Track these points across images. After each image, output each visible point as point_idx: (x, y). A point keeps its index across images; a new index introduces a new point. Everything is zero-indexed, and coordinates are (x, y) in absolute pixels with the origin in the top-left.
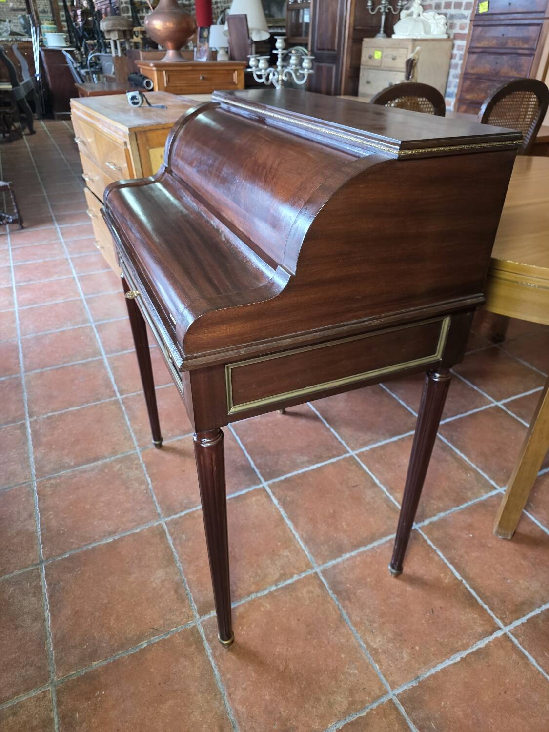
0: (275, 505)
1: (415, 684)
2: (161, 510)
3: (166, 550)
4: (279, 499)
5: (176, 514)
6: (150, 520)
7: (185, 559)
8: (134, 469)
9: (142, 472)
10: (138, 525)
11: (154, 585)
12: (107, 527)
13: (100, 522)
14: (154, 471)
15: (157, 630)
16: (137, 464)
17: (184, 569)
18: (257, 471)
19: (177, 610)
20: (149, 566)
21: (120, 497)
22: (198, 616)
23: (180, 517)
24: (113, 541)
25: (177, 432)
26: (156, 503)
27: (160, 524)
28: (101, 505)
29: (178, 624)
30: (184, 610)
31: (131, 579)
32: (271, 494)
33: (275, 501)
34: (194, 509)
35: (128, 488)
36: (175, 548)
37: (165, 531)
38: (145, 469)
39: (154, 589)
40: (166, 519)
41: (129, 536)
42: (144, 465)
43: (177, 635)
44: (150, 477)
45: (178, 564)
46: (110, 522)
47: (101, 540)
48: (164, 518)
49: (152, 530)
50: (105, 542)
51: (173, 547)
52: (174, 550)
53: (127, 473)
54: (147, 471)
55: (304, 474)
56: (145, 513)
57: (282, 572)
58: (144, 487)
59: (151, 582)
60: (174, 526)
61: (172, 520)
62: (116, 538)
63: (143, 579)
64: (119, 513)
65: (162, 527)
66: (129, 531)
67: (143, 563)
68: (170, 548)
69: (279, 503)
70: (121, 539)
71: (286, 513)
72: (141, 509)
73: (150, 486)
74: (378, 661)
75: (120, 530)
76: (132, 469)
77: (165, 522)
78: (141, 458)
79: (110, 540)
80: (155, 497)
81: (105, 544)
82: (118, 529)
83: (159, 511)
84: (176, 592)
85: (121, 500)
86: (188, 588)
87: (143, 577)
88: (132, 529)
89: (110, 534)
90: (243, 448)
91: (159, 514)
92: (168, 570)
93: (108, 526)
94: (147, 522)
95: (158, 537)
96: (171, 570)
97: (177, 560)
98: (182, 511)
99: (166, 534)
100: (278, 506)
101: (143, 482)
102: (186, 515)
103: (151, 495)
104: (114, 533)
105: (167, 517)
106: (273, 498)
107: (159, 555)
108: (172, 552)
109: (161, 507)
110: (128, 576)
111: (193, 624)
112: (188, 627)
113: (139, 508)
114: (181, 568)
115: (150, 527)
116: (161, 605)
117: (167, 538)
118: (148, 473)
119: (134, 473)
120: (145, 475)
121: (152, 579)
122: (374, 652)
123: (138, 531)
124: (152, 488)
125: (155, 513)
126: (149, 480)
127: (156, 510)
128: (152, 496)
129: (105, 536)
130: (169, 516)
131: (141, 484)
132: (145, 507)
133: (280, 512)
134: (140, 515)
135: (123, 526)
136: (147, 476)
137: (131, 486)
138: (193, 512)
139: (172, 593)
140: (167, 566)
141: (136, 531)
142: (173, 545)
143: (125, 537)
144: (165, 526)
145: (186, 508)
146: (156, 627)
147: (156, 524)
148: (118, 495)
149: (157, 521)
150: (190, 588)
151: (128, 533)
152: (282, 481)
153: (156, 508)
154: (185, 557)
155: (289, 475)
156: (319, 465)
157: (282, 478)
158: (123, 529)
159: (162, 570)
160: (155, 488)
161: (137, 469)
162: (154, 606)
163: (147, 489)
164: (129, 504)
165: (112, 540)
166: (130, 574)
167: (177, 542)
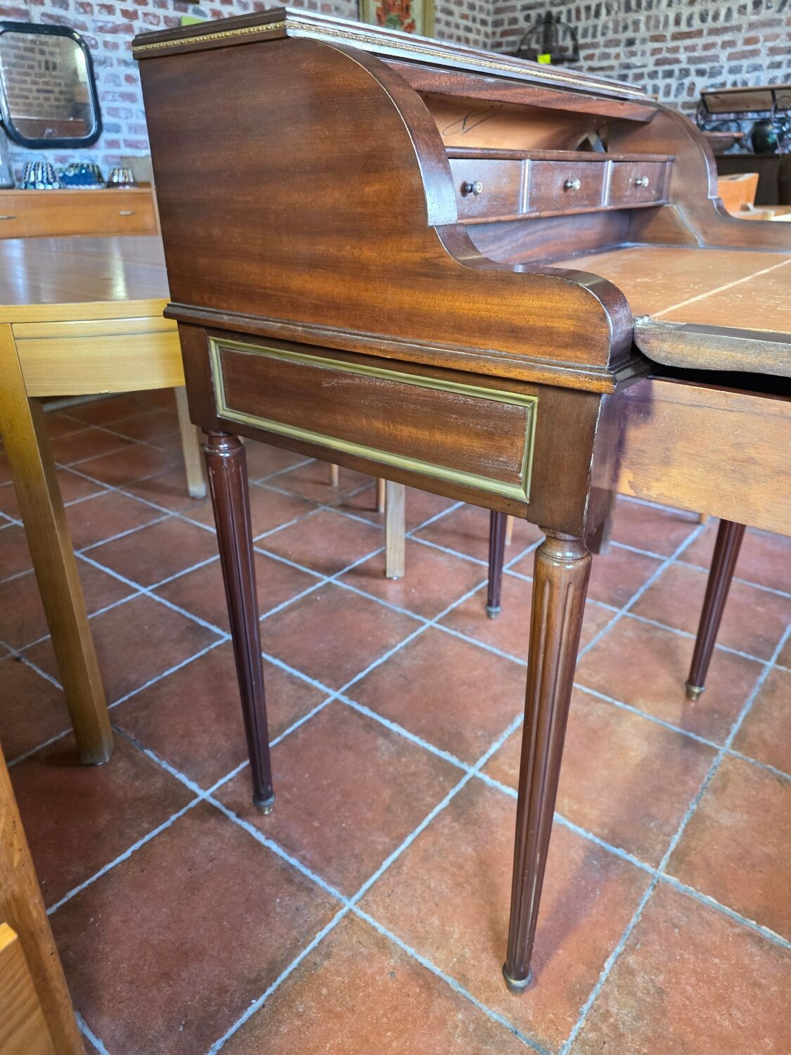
0: (502, 745)
1: (600, 604)
2: (644, 890)
3: (694, 834)
4: (490, 743)
5: (630, 863)
6: (677, 893)
7: (678, 802)
8: (612, 1020)
9: (605, 996)
10: (701, 906)
11: (746, 817)
12: (757, 958)
13: (763, 981)
14: (581, 968)
15: (779, 781)
16: (595, 1028)
17: (692, 796)
18: (452, 793)
19: (739, 774)
20: (735, 841)
21: (688, 988)
22: (721, 753)
23: (629, 851)
24: (763, 923)
25: (439, 1005)
26: (640, 909)
27: (668, 873)
28: (739, 1015)
29: (748, 764)
30: (730, 768)
31: (769, 850)
32: (487, 756)
33: (495, 747)
34: (597, 841)
35: (661, 992)
36: (679, 826)
37: (671, 856)
38: (592, 997)
39: (749, 813)
40: (651, 870)
41: (730, 907)
42: (585, 1008)
43: (759, 759)
44: (601, 968)
45: (694, 807)
46: (747, 961)
47: (782, 947)
48: (653, 876)
49: (688, 877)
50: (779, 937)
51: (680, 830)
52: (683, 826)
53: (633, 1031)
54: (593, 985)
55: (416, 734)
56: (674, 912)
57: (593, 703)
58: (632, 960)
59: (746, 822)
60: (651, 850)
61: (644, 859)
62: (754, 922)
63: (755, 835)
64: (717, 961)
65: (668, 866)
66: (725, 914)
67: (740, 851)
68: (685, 831)
69: (496, 741)
70: (746, 913)
71: (506, 727)
72: (675, 926)
73: (619, 949)
74: (606, 623)
75: (738, 930)
76: (615, 1027)
77: (657, 867)
78: (573, 1035)
79: (766, 931)
80: (634, 920)
81: (781, 934)
82: (739, 935)
83: (649, 893)
84: (724, 788)
85: (693, 980)
86: (706, 778)
87: (754, 837)
88: (714, 911)
89: (760, 941)
90: (409, 839)
91: (655, 887)
92: (713, 814)
93: (755, 958)
94: (685, 896)
95: (687, 859)
96: (708, 809)
97: (689, 812)
98: (617, 857)
99: (672, 853)
100: (502, 740)
101: (625, 971)
102: (617, 847)
103: (635, 931)
104: (750, 935)
105: (648, 873)
106: (492, 750)
107: (708, 839)
108: (687, 825)
109: (640, 895)
110: (773, 856)
111: (734, 752)
112: (739, 754)
113: (676, 930)
114: (694, 800)
115: (686, 883)
116: (754, 793)
117: (677, 846)
118: (597, 979)
119: (621, 1011)
120: (607, 980)
121: (743, 823)
122: (600, 626)
123: (711, 899)
124: (621, 942)
125: (658, 894)
126: (608, 964)
127: (652, 897)
128: (634, 927)
129: (772, 947)
130: (642, 870)
131: (631, 972)
132: (665, 921)
133: (510, 735)
134: (685, 919)
135: (729, 930)
136: (603, 976)
137: (652, 991)
138: (602, 838)
139: (729, 791)
140: (709, 817)
141: (714, 901)
142: (677, 831)
143: (738, 911)
144: (663, 863)
145: (606, 853)
146: (778, 783)
147: (673, 880)
148: (688, 998)
149: (667, 883)
150: (703, 777)
151: (728, 910)
152: (452, 753)
153: (647, 901)
154: (677, 805)
155: (432, 749)
156: (386, 723)
157: (445, 755)
158: (732, 925)
159: (721, 821)
160: (615, 936)
161: (607, 1014)
162: (764, 799)
163: (630, 949)
164: (686, 956)
165: (764, 928)
166: (769, 856)
167: (667, 828)
